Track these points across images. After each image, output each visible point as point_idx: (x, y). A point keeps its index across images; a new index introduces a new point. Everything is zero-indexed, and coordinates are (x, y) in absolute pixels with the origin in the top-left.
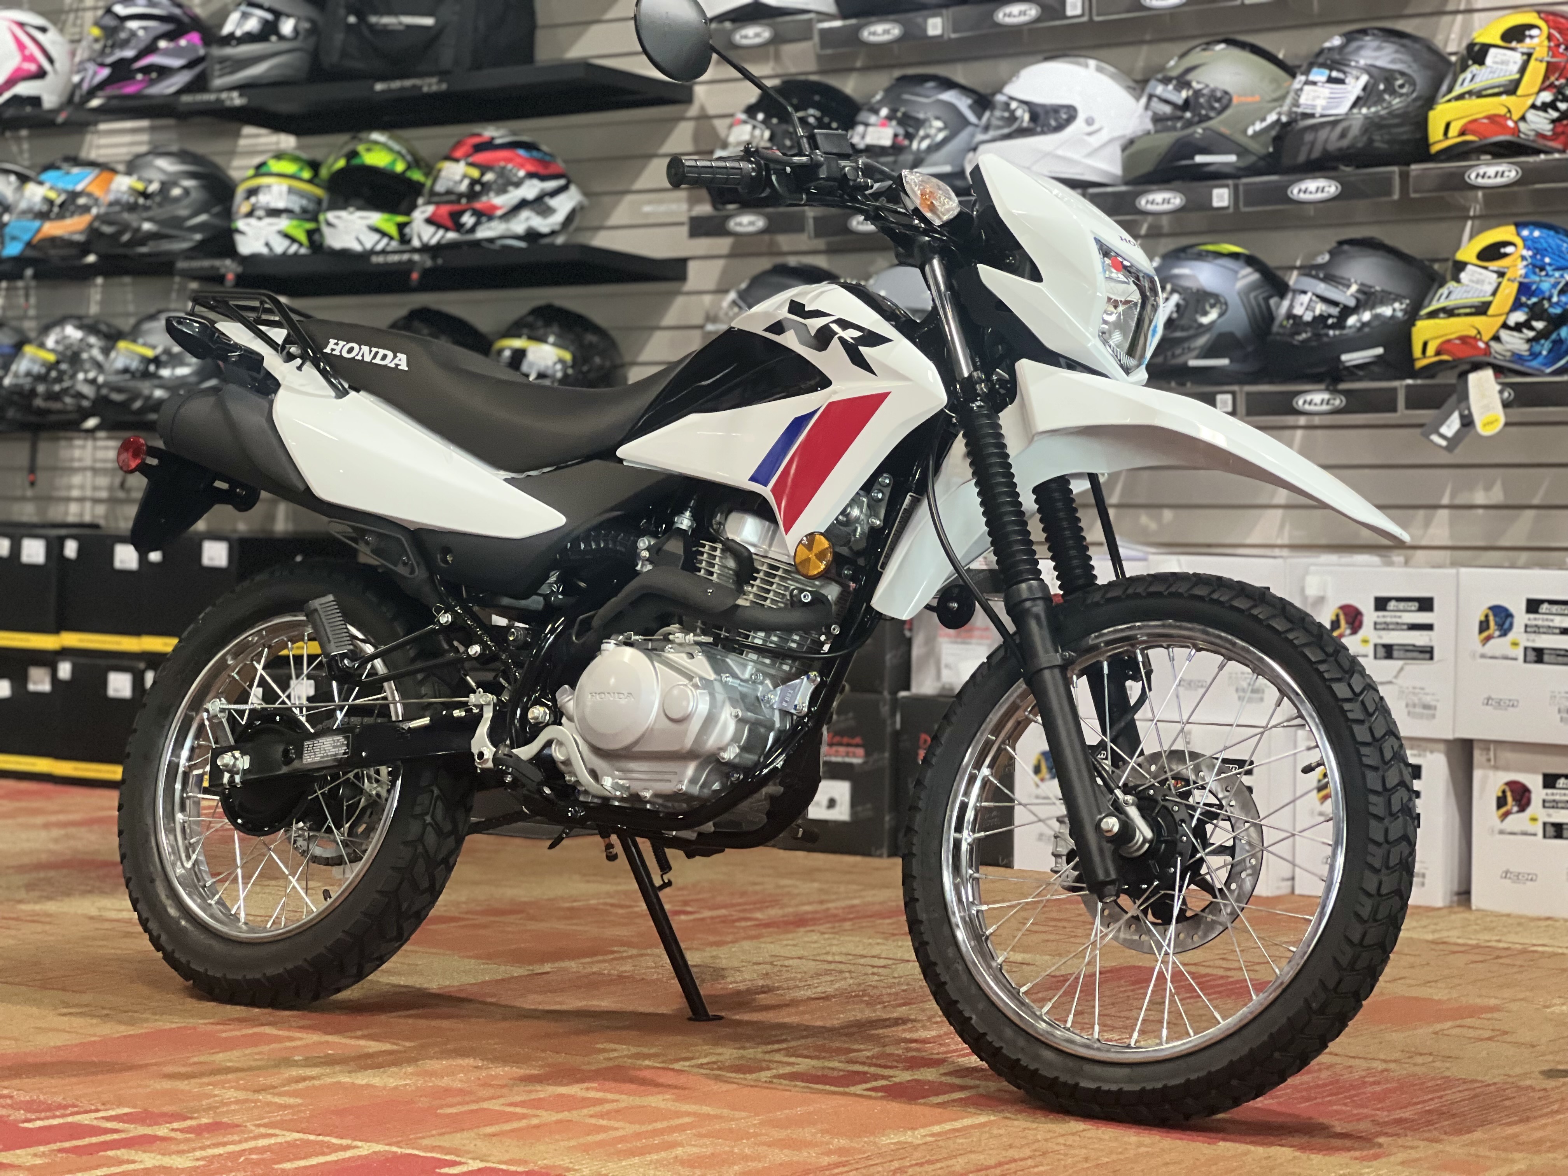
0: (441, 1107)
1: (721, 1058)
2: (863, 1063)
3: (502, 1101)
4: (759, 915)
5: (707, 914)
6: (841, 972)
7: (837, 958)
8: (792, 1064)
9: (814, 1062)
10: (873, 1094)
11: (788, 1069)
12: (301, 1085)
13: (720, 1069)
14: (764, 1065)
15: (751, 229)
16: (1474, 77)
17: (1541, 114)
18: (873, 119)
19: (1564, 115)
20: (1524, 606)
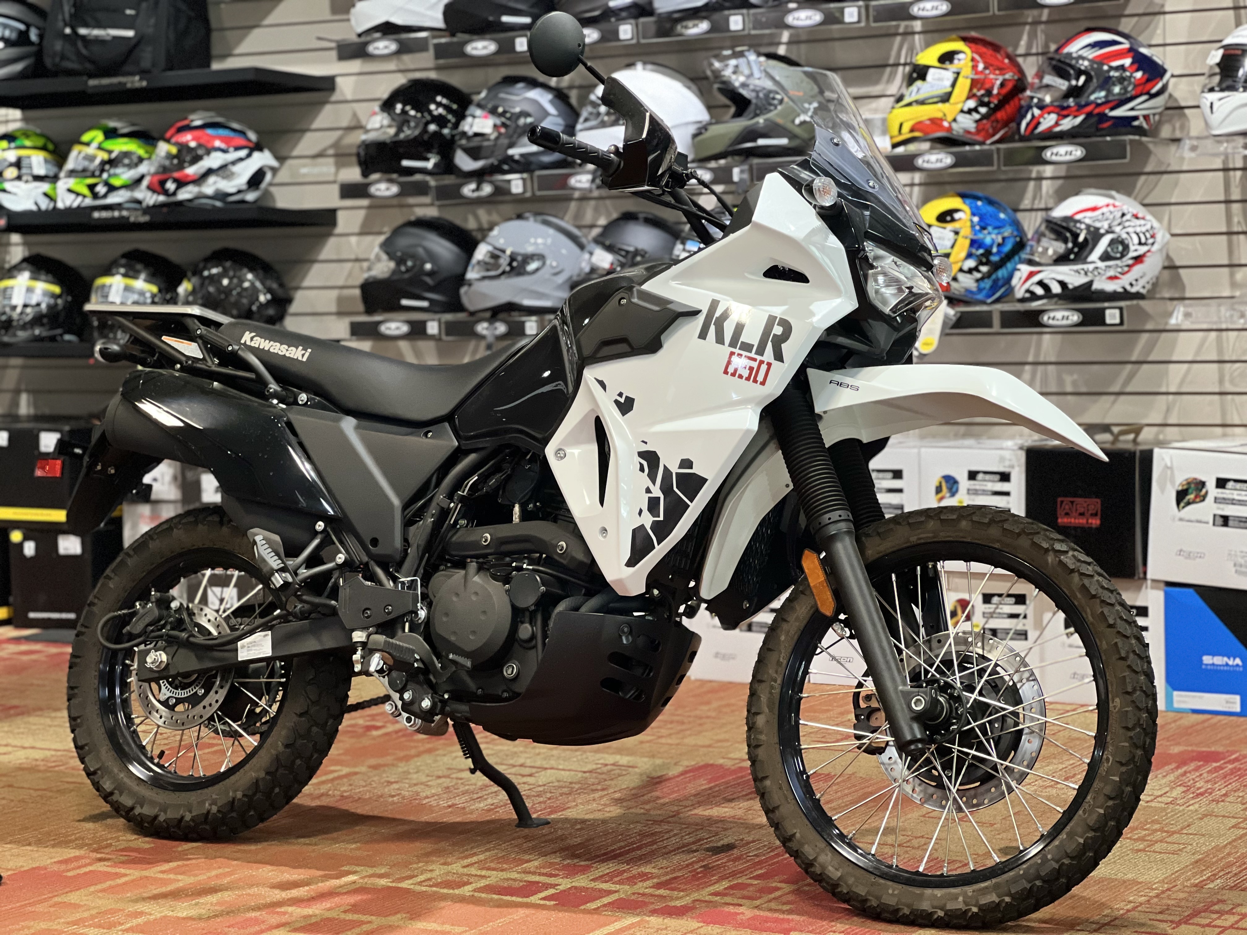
2: (534, 873)
9: (501, 875)
10: (548, 903)
13: (435, 885)
15: (388, 193)
16: (918, 90)
17: (968, 116)
18: (478, 112)
19: (984, 117)
20: (966, 475)
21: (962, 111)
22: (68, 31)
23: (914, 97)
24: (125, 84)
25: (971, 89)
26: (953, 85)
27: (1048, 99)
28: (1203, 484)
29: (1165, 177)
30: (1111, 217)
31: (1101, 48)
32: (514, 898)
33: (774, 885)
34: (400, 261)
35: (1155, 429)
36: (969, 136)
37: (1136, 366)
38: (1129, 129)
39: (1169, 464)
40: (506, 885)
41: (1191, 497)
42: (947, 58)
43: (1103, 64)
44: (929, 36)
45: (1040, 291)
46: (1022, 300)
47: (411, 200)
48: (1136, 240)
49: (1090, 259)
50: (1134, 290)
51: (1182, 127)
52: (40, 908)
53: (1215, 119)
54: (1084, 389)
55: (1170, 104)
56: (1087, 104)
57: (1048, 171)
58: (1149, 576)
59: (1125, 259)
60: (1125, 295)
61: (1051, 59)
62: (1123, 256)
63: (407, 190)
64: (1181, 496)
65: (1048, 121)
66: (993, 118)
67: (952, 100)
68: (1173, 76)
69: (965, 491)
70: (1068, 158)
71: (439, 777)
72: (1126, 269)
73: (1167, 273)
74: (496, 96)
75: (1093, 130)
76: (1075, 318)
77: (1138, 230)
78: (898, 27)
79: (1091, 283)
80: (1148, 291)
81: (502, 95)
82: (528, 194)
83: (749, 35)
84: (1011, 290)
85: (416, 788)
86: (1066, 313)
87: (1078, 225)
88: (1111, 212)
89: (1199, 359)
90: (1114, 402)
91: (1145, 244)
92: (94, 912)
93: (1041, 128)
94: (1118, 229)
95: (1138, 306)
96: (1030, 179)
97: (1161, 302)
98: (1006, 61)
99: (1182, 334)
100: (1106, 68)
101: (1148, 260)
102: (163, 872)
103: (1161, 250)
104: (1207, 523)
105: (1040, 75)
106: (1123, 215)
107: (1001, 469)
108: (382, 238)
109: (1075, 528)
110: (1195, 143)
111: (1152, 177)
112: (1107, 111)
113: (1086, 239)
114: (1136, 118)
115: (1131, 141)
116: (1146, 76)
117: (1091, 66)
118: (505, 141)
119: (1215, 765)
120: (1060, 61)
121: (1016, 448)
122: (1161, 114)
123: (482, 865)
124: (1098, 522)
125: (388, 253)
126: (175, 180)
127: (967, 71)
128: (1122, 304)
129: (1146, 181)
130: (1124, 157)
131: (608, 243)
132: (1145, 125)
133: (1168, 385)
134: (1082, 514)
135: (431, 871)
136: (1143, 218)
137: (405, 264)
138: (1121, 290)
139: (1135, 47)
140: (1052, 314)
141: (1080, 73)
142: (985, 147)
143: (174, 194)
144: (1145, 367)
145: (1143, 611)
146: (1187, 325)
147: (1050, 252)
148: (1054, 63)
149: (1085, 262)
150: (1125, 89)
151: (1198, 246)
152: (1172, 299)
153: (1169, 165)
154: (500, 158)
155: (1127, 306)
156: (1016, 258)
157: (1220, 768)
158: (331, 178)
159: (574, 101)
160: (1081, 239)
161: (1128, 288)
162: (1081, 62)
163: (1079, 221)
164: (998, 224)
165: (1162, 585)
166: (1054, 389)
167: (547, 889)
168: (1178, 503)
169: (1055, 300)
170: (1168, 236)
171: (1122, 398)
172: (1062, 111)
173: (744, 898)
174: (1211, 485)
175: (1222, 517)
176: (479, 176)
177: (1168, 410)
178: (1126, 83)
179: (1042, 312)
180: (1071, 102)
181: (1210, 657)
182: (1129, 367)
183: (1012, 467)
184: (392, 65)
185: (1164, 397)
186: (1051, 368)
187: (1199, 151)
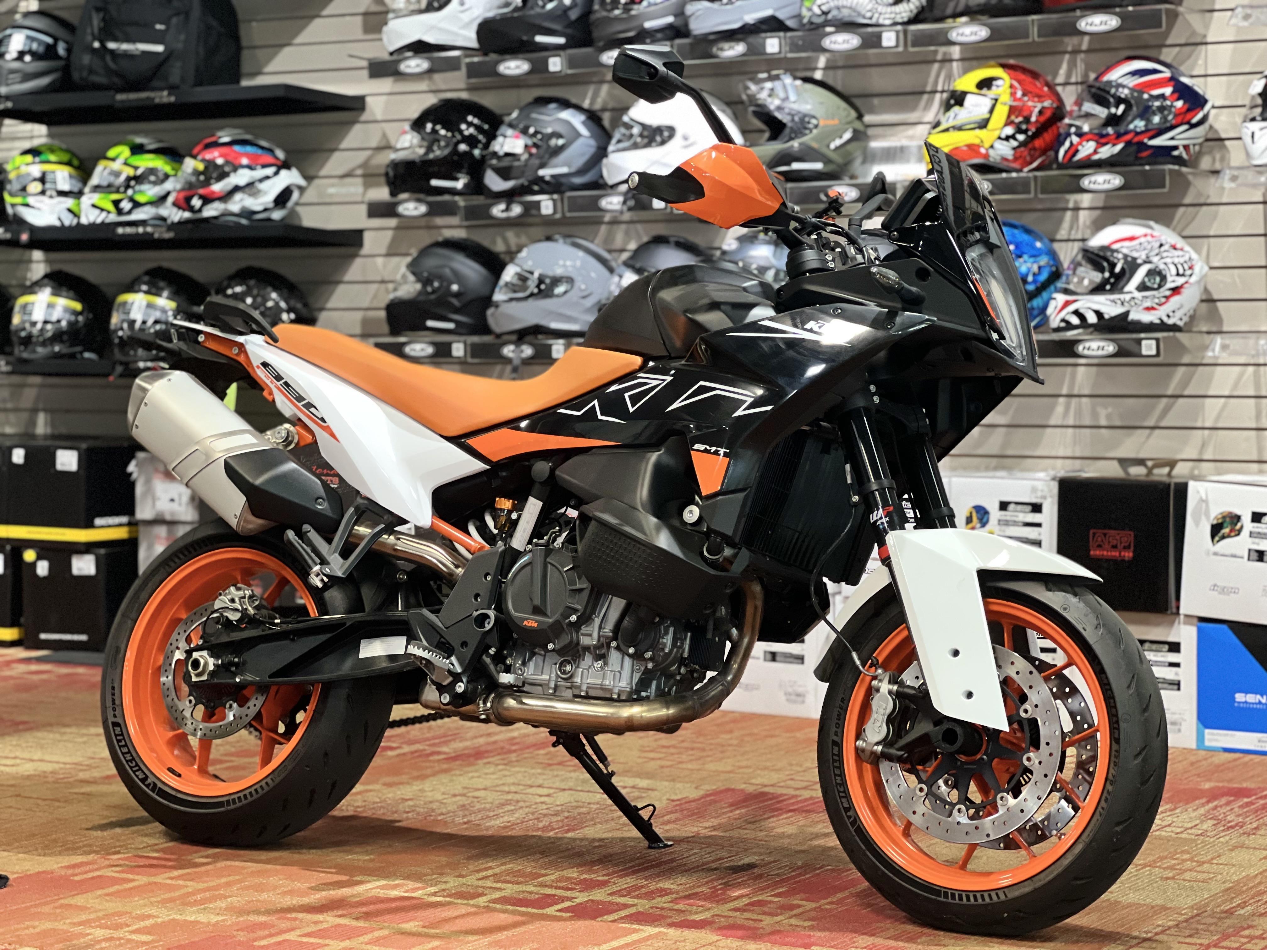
0: (255, 940)
1: (448, 886)
2: (551, 887)
3: (298, 932)
4: (445, 749)
5: (406, 749)
6: (518, 801)
7: (513, 789)
8: (499, 889)
9: (516, 887)
10: (564, 915)
11: (497, 895)
12: (148, 923)
13: (449, 896)
14: (480, 890)
15: (415, 213)
16: (956, 116)
17: (1005, 143)
18: (510, 132)
19: (1022, 144)
20: (997, 506)
21: (1000, 138)
22: (96, 45)
23: (951, 123)
24: (153, 99)
25: (1009, 116)
26: (991, 111)
27: (1086, 128)
28: (1238, 518)
29: (1204, 208)
30: (1149, 247)
31: (1142, 76)
32: (530, 910)
33: (795, 902)
34: (426, 282)
35: (1190, 464)
36: (1006, 163)
37: (1172, 400)
38: (1168, 159)
39: (1204, 497)
40: (521, 896)
41: (1226, 531)
42: (985, 84)
43: (1143, 93)
44: (967, 64)
45: (1075, 321)
46: (1058, 330)
47: (439, 221)
48: (1174, 271)
49: (1127, 289)
50: (1170, 322)
51: (1222, 159)
52: (46, 909)
53: (1256, 149)
54: (1118, 423)
55: (1210, 136)
56: (1127, 133)
57: (1085, 200)
58: (1182, 611)
59: (1162, 290)
60: (1162, 327)
61: (1090, 87)
62: (1160, 286)
63: (435, 210)
64: (1216, 530)
65: (1087, 149)
66: (1030, 146)
67: (991, 125)
68: (1213, 107)
69: (996, 522)
70: (1107, 186)
71: (455, 795)
72: (1163, 300)
73: (1204, 305)
74: (528, 117)
75: (1131, 159)
76: (1110, 348)
77: (1176, 260)
78: (936, 52)
79: (1127, 313)
80: (1185, 324)
81: (534, 115)
82: (558, 216)
83: (786, 58)
84: (1045, 320)
85: (431, 806)
86: (1102, 344)
87: (1115, 254)
88: (1149, 242)
89: (1236, 394)
90: (1149, 436)
91: (1183, 275)
92: (100, 914)
93: (1079, 156)
94: (1155, 259)
95: (1174, 337)
96: (1066, 209)
97: (1198, 336)
98: (1046, 89)
99: (1219, 368)
100: (1146, 96)
101: (1185, 292)
102: (172, 878)
103: (1199, 282)
104: (1242, 557)
105: (1079, 103)
106: (1161, 245)
107: (1034, 500)
108: (409, 259)
109: (1108, 560)
110: (1236, 173)
111: (1191, 209)
112: (1146, 140)
113: (1123, 269)
114: (1176, 148)
115: (1171, 171)
116: (1187, 106)
117: (1132, 94)
118: (536, 162)
119: (1246, 800)
120: (1099, 89)
121: (1048, 478)
122: (1201, 145)
123: (496, 878)
124: (1131, 555)
125: (414, 273)
126: (201, 197)
127: (1005, 97)
128: (1159, 335)
129: (1184, 213)
130: (1163, 186)
131: (638, 265)
132: (1185, 156)
133: (1203, 421)
134: (1115, 547)
135: (446, 882)
136: (1182, 249)
137: (432, 285)
138: (1158, 321)
139: (1176, 76)
140: (1087, 345)
141: (1119, 101)
142: (1022, 175)
143: (200, 210)
144: (1181, 401)
145: (1175, 647)
146: (1225, 358)
147: (1086, 282)
148: (1093, 90)
149: (1121, 291)
150: (1164, 119)
151: (1237, 280)
152: (1209, 333)
153: (1208, 197)
154: (530, 178)
155: (1164, 338)
156: (1052, 288)
157: (1252, 803)
158: (359, 199)
159: (606, 123)
160: (1118, 269)
161: (1165, 319)
162: (1120, 90)
163: (1117, 251)
164: (1035, 253)
165: (1195, 621)
166: (1087, 422)
167: (563, 901)
168: (1213, 537)
169: (1091, 330)
170: (1206, 268)
171: (1157, 432)
172: (1101, 139)
173: (764, 913)
174: (1246, 519)
175: (1257, 551)
176: (509, 196)
177: (1203, 446)
178: (1166, 112)
179: (1078, 342)
180: (1110, 130)
181: (1243, 695)
182: (1164, 401)
183: (1044, 498)
184: (423, 86)
185: (1199, 432)
186: (1084, 400)
187: (1240, 181)
